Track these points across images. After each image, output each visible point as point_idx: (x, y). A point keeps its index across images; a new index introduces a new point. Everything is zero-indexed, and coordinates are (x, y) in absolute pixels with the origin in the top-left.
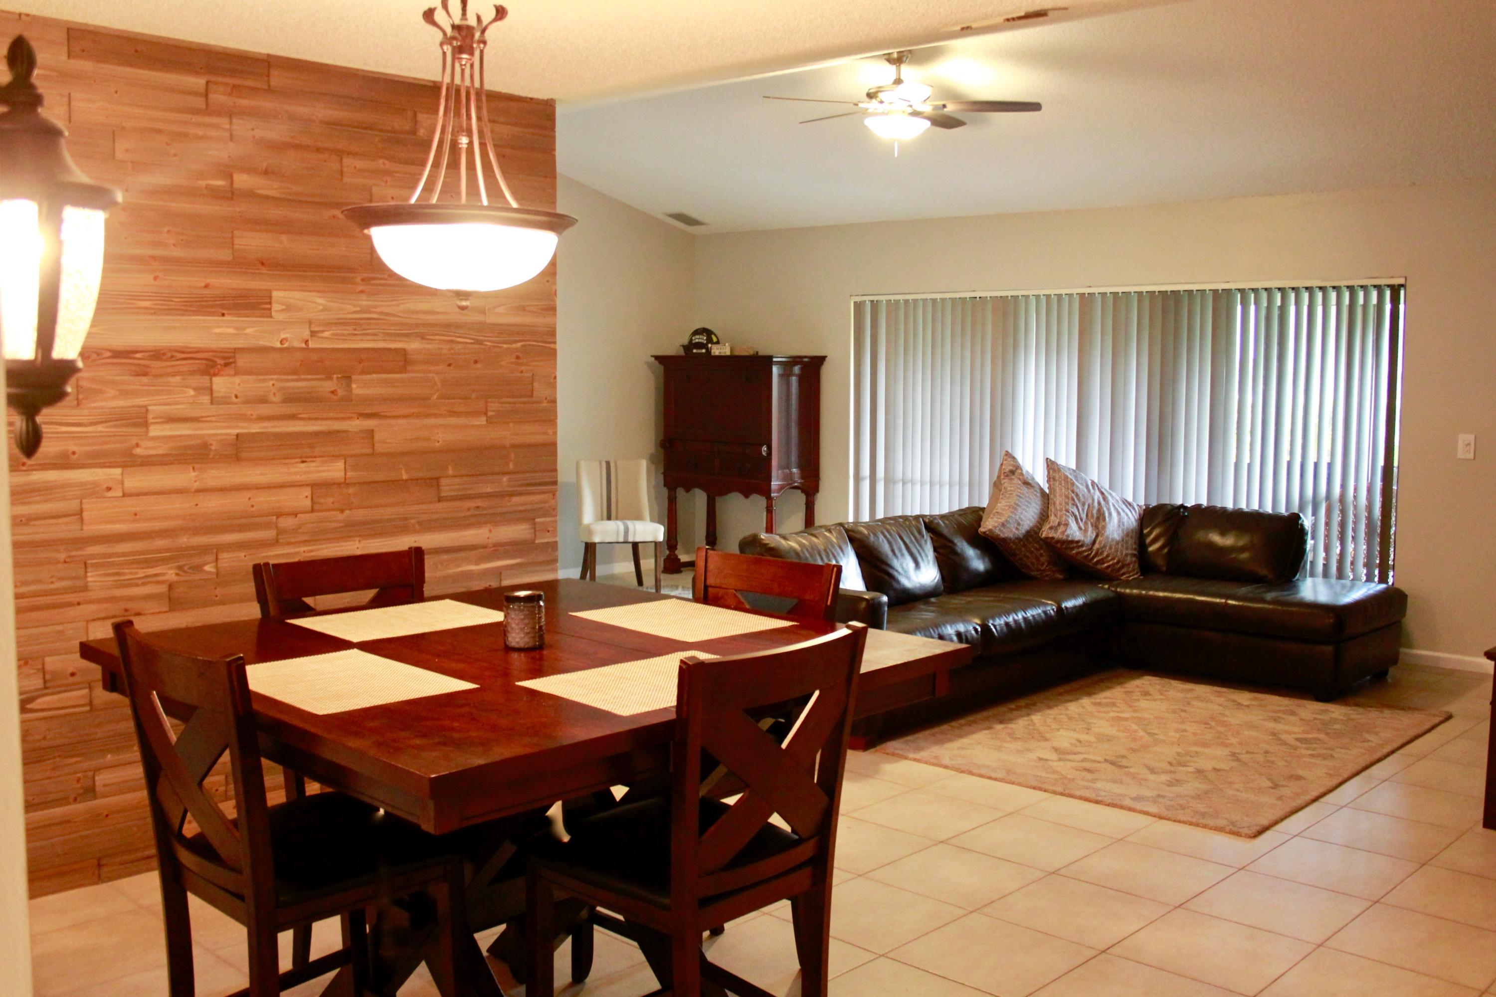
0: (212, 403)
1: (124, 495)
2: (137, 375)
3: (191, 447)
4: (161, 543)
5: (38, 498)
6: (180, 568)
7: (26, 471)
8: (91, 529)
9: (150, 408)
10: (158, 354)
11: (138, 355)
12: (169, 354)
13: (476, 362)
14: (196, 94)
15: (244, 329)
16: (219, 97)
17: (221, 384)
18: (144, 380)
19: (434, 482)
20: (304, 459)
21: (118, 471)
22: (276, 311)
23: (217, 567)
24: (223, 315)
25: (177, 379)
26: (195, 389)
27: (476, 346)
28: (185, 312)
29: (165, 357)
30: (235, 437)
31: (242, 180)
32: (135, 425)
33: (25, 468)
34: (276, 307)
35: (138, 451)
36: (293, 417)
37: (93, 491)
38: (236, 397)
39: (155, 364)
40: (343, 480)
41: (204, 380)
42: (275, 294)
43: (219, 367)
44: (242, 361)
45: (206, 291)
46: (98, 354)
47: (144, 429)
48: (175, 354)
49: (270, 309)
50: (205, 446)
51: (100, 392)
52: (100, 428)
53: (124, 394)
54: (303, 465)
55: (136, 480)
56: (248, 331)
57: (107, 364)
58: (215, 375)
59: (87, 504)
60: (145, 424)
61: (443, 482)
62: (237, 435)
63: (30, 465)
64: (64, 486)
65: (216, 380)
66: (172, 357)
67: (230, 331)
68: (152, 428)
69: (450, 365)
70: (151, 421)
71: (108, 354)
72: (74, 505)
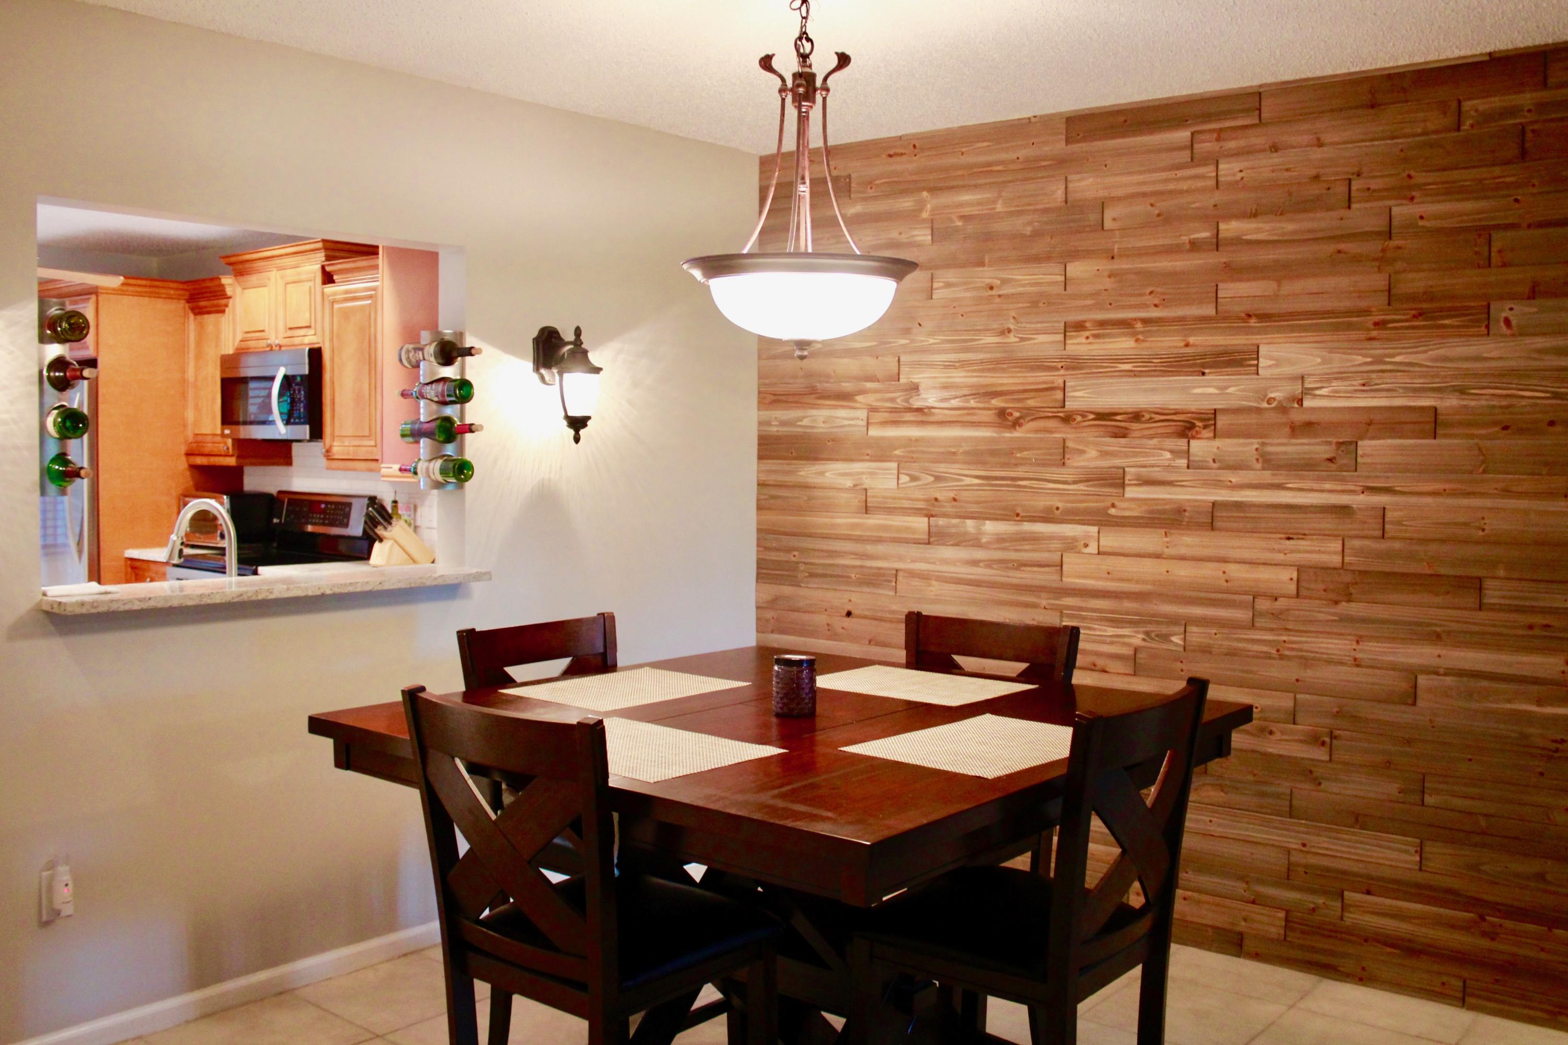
0: (1188, 467)
1: (1099, 553)
2: (1116, 436)
3: (1164, 512)
4: (1128, 605)
5: (1027, 547)
6: (1147, 633)
7: (1019, 521)
8: (1070, 580)
9: (1127, 469)
10: (1136, 416)
11: (1118, 418)
12: (1147, 416)
13: (1552, 423)
14: (1180, 148)
15: (1227, 388)
16: (1205, 146)
17: (1201, 447)
18: (1122, 441)
19: (1478, 584)
20: (1291, 536)
21: (1094, 529)
22: (1263, 367)
23: (1185, 640)
24: (1203, 374)
25: (1155, 441)
26: (1171, 452)
27: (1554, 402)
28: (1165, 373)
29: (1143, 419)
30: (1211, 504)
31: (1230, 228)
32: (1112, 485)
33: (1018, 518)
34: (1263, 362)
35: (1112, 511)
36: (1280, 487)
37: (1071, 545)
38: (1214, 461)
39: (1135, 426)
40: (1340, 565)
41: (1181, 443)
42: (1263, 350)
43: (1197, 429)
44: (1222, 421)
45: (1187, 350)
46: (1083, 416)
47: (1121, 490)
48: (1153, 416)
49: (1257, 365)
50: (1180, 510)
51: (1082, 452)
52: (1081, 487)
53: (1105, 454)
54: (1288, 542)
55: (1112, 540)
56: (1230, 390)
57: (1090, 426)
58: (1194, 438)
59: (1068, 559)
60: (1123, 486)
61: (1488, 583)
62: (1214, 504)
63: (1023, 517)
64: (1051, 538)
65: (1193, 443)
66: (1151, 418)
67: (1212, 390)
68: (1128, 489)
69: (1506, 428)
70: (1127, 482)
71: (1092, 416)
72: (1056, 557)
